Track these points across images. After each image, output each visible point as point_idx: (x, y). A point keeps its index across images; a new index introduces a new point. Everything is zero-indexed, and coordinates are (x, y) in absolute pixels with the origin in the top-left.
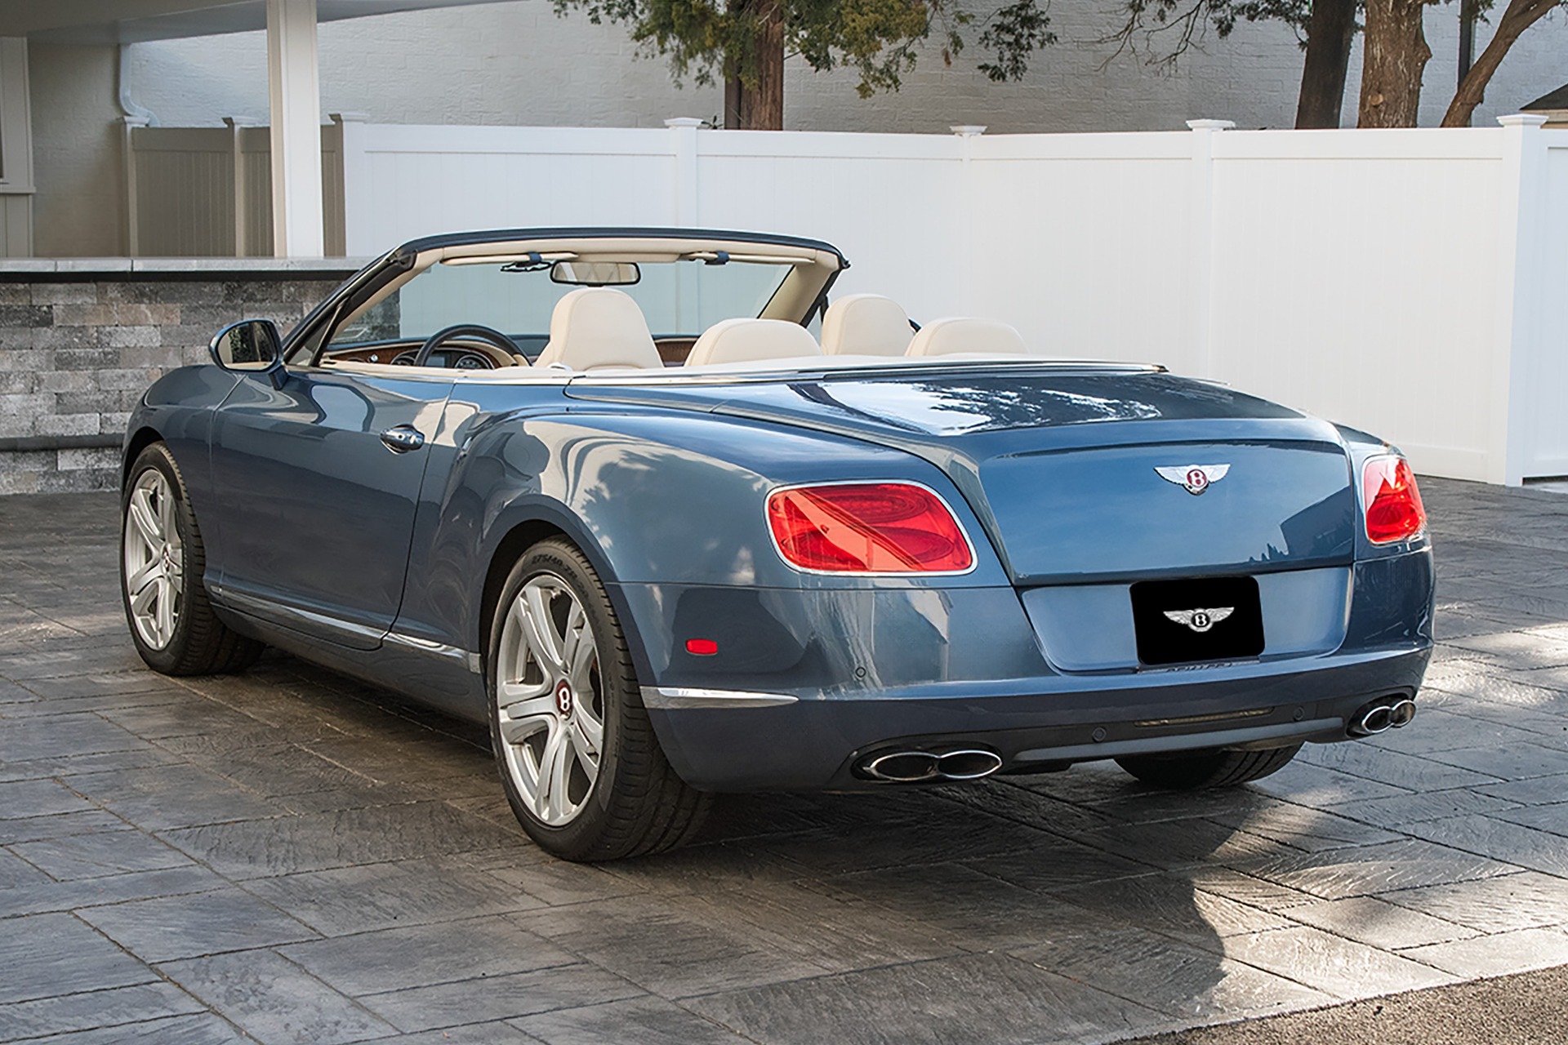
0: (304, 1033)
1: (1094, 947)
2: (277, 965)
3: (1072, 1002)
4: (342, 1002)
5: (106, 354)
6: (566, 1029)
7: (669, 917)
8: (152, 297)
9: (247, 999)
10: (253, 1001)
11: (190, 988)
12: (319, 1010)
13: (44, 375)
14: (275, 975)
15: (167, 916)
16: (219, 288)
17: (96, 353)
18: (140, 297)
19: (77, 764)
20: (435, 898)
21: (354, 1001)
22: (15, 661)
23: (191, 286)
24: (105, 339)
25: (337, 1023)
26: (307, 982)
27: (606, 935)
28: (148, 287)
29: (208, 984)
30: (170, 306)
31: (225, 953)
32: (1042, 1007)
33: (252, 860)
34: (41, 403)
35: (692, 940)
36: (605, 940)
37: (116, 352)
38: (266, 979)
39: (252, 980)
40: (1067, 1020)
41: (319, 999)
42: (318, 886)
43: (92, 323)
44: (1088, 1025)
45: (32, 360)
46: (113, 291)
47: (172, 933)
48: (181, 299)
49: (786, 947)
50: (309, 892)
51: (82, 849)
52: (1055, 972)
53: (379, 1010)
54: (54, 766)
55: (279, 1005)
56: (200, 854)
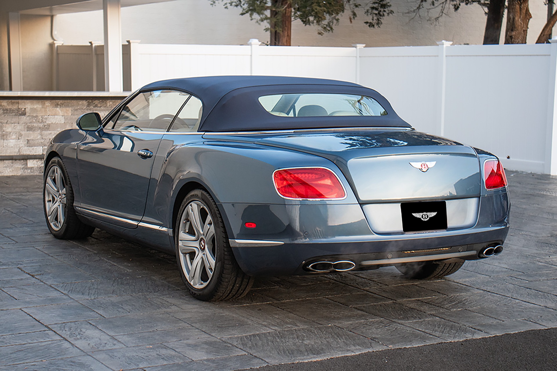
0: (94, 346)
1: (366, 324)
2: (88, 326)
3: (354, 340)
4: (108, 337)
5: (45, 126)
6: (182, 346)
7: (222, 313)
8: (61, 105)
9: (76, 336)
10: (78, 337)
11: (58, 333)
12: (100, 339)
13: (23, 133)
14: (87, 329)
15: (52, 311)
16: (85, 102)
17: (41, 125)
18: (57, 105)
19: (26, 263)
20: (143, 306)
21: (113, 338)
22: (8, 230)
23: (74, 102)
24: (44, 120)
25: (106, 344)
26: (97, 331)
27: (200, 318)
28: (60, 102)
29: (64, 331)
30: (68, 109)
31: (71, 322)
32: (344, 342)
33: (83, 294)
34: (22, 143)
35: (229, 320)
36: (199, 320)
37: (49, 125)
38: (84, 330)
39: (79, 330)
40: (352, 346)
41: (101, 336)
42: (104, 302)
43: (40, 115)
44: (358, 347)
45: (19, 127)
46: (47, 103)
47: (54, 316)
48: (72, 106)
49: (260, 323)
50: (101, 304)
51: (26, 290)
52: (351, 331)
53: (120, 340)
54: (19, 264)
55: (87, 338)
56: (66, 292)
